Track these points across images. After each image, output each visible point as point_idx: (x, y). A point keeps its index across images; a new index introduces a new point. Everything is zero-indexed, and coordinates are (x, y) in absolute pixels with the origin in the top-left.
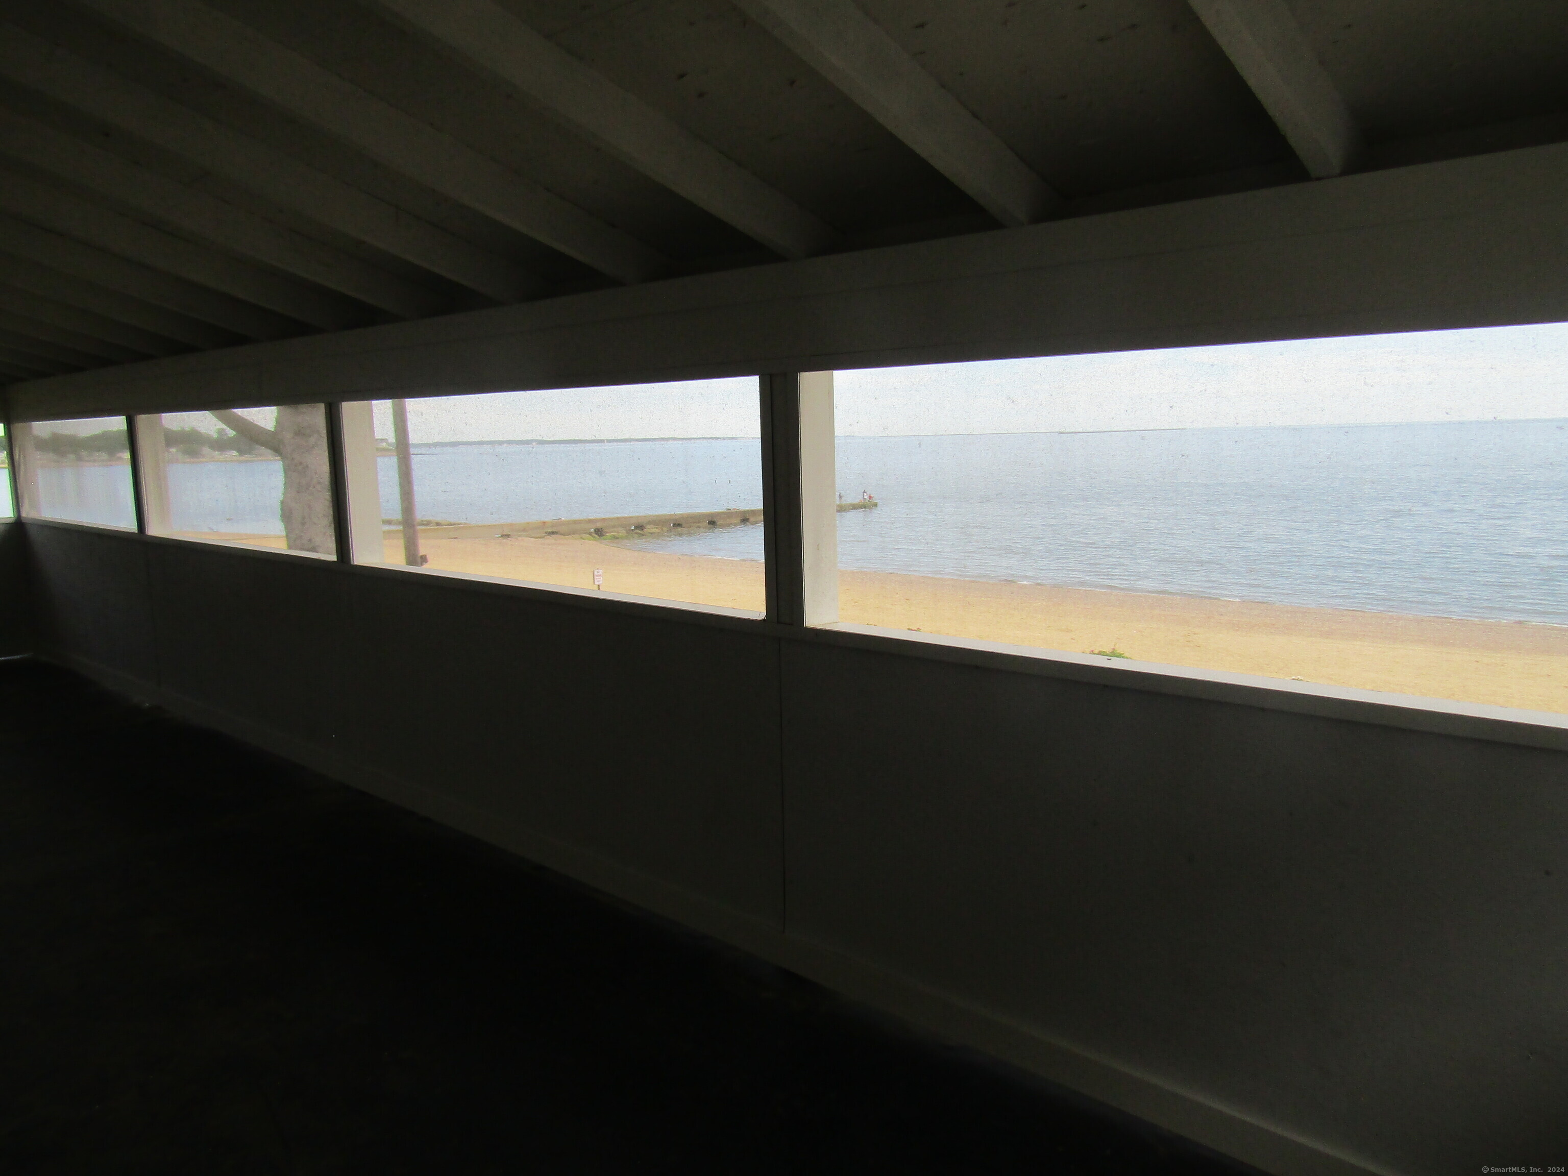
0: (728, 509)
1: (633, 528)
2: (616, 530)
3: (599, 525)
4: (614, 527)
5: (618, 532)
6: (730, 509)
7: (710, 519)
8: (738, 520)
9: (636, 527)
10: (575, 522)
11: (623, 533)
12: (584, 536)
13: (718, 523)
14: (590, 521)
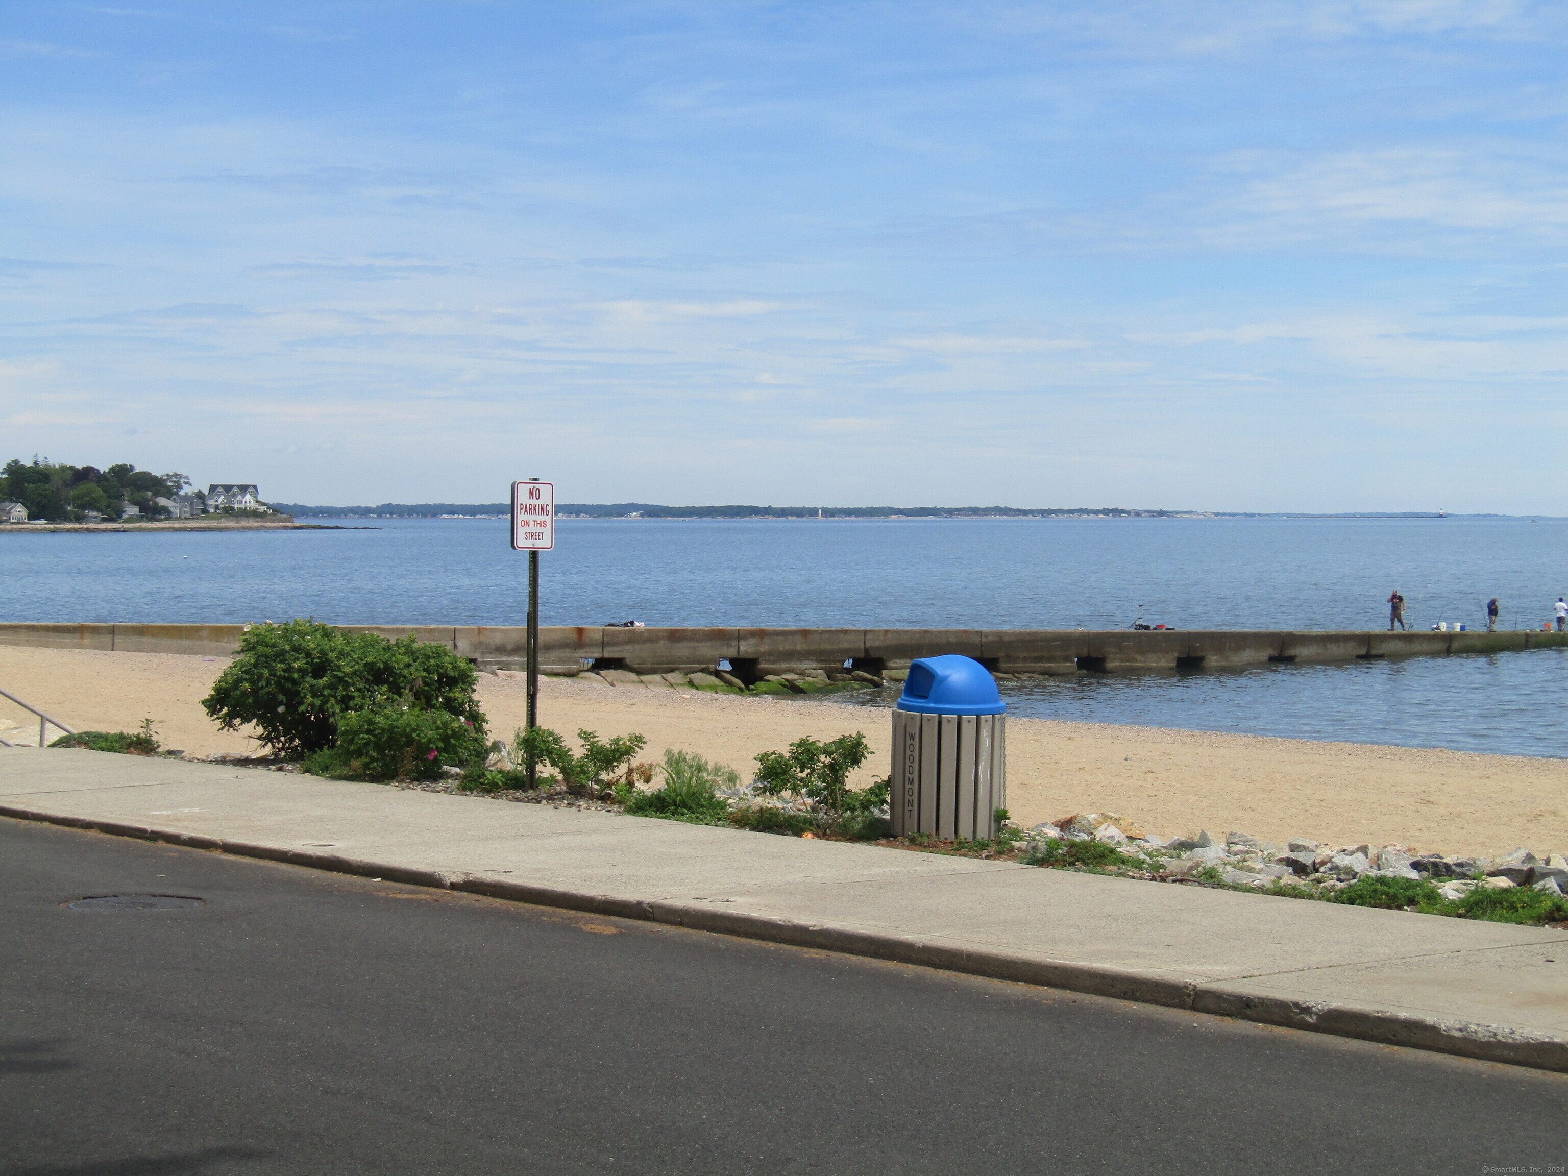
0: (1141, 627)
1: (848, 664)
2: (794, 665)
3: (746, 648)
4: (790, 655)
5: (802, 674)
6: (1147, 628)
7: (1084, 653)
8: (1168, 661)
9: (859, 664)
10: (675, 636)
11: (819, 677)
12: (698, 677)
13: (1110, 665)
14: (720, 636)
